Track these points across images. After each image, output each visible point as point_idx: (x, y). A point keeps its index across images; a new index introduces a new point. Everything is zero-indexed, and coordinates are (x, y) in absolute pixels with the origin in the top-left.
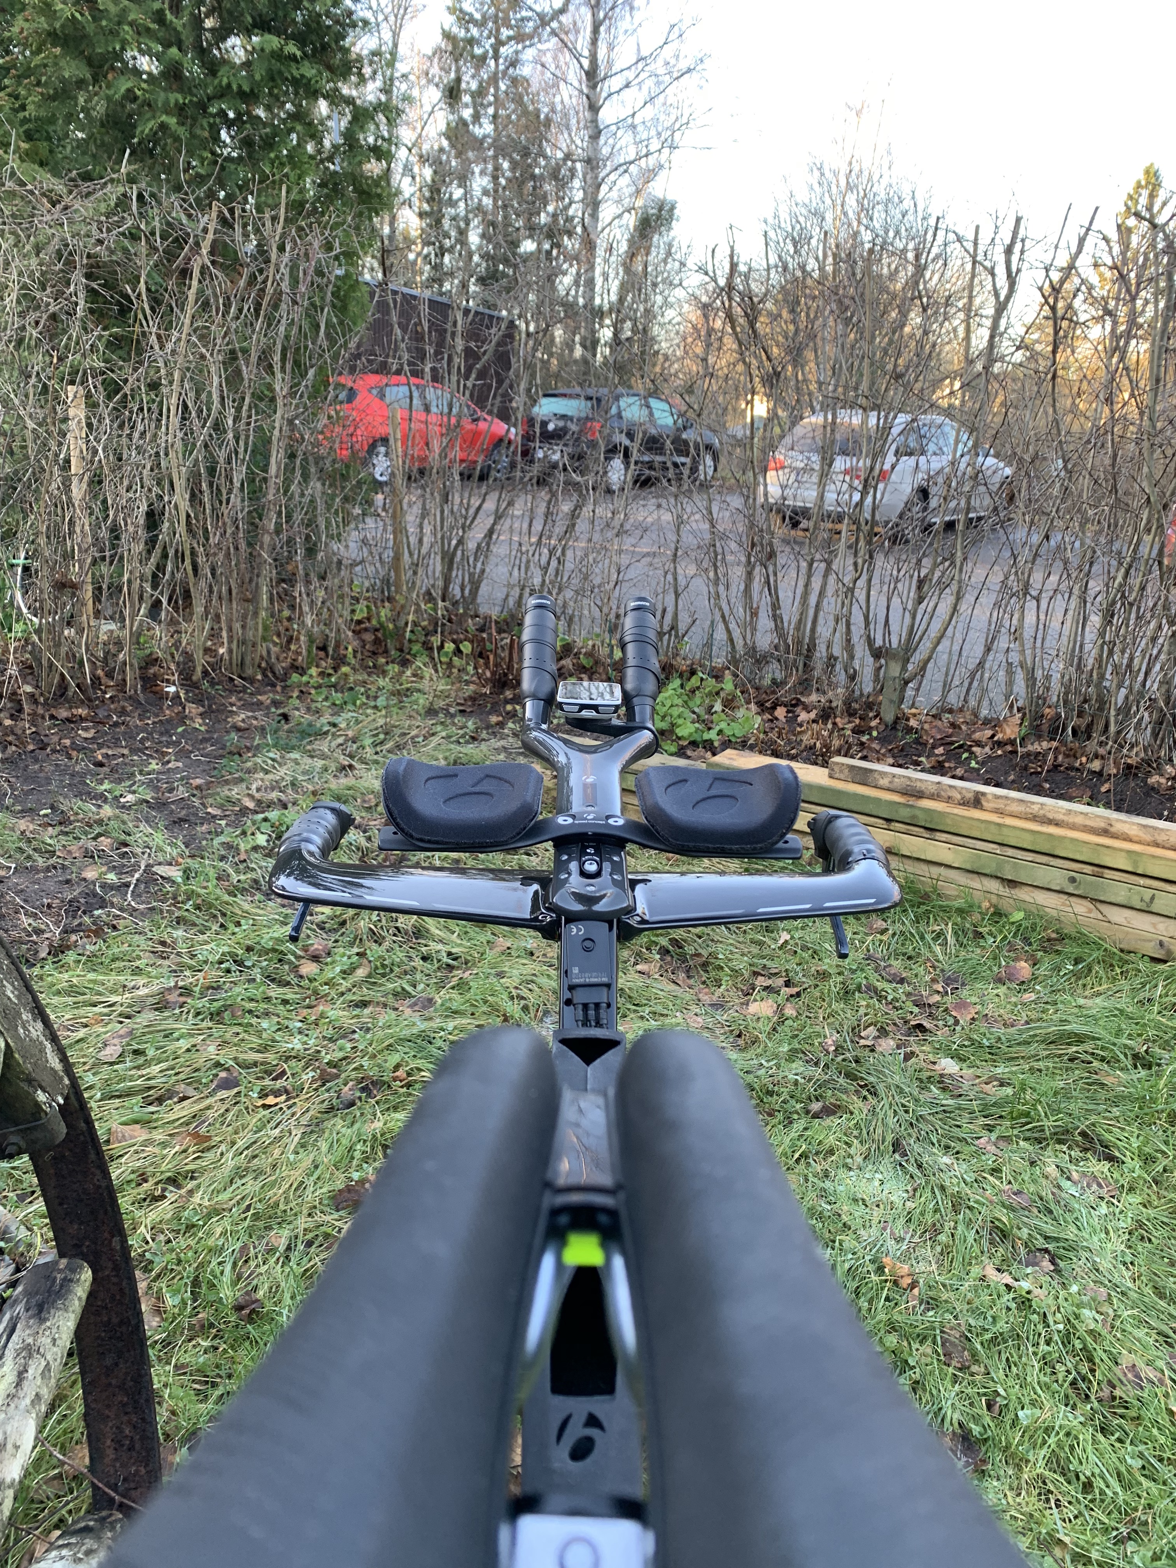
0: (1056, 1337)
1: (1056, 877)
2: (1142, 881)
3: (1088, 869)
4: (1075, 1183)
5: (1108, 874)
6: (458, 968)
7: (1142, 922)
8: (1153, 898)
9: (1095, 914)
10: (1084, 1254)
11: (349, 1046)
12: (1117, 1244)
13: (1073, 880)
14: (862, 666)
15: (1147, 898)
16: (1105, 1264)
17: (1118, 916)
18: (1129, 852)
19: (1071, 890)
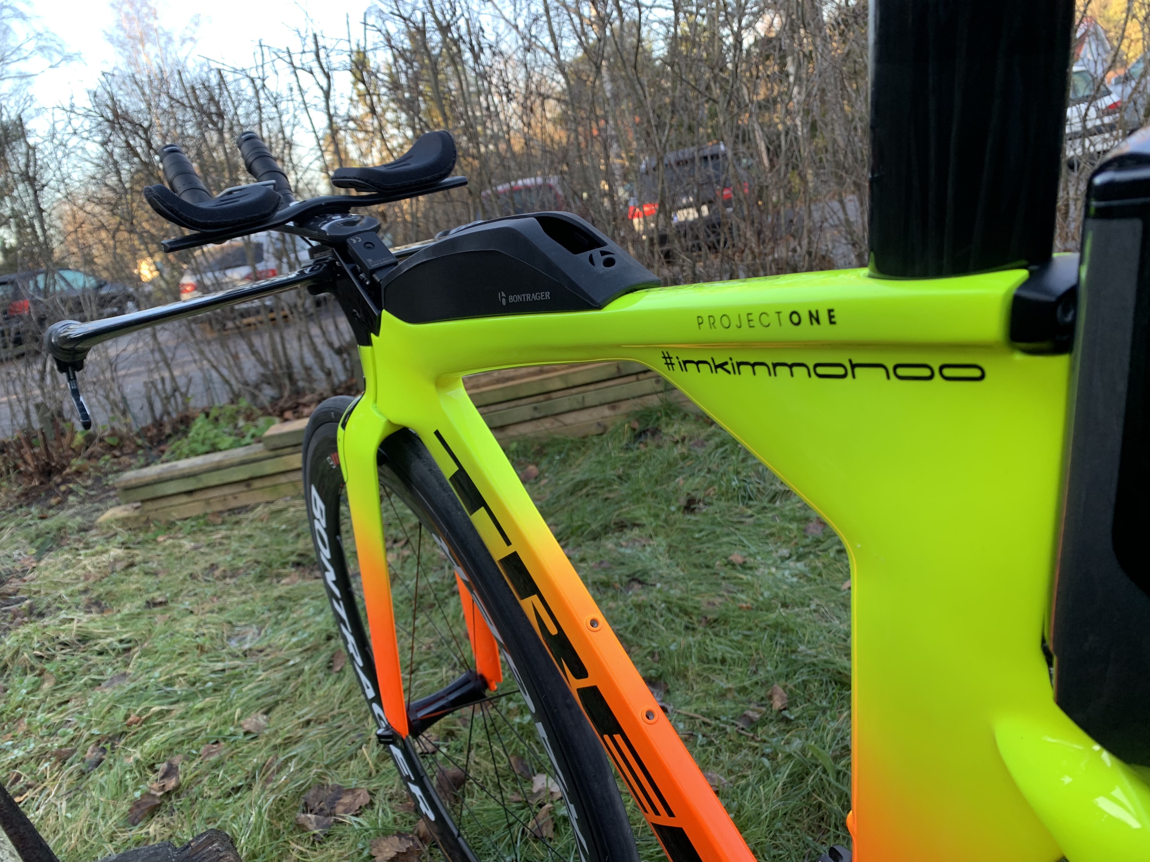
0: (664, 612)
1: (525, 411)
2: (574, 391)
3: (541, 398)
4: (626, 547)
5: (554, 395)
6: (134, 647)
7: (584, 417)
8: (583, 398)
9: (557, 424)
10: (652, 573)
11: (71, 731)
12: (664, 560)
13: (535, 409)
14: (333, 363)
15: (580, 400)
16: (664, 571)
17: (569, 419)
18: (560, 376)
19: (537, 415)
